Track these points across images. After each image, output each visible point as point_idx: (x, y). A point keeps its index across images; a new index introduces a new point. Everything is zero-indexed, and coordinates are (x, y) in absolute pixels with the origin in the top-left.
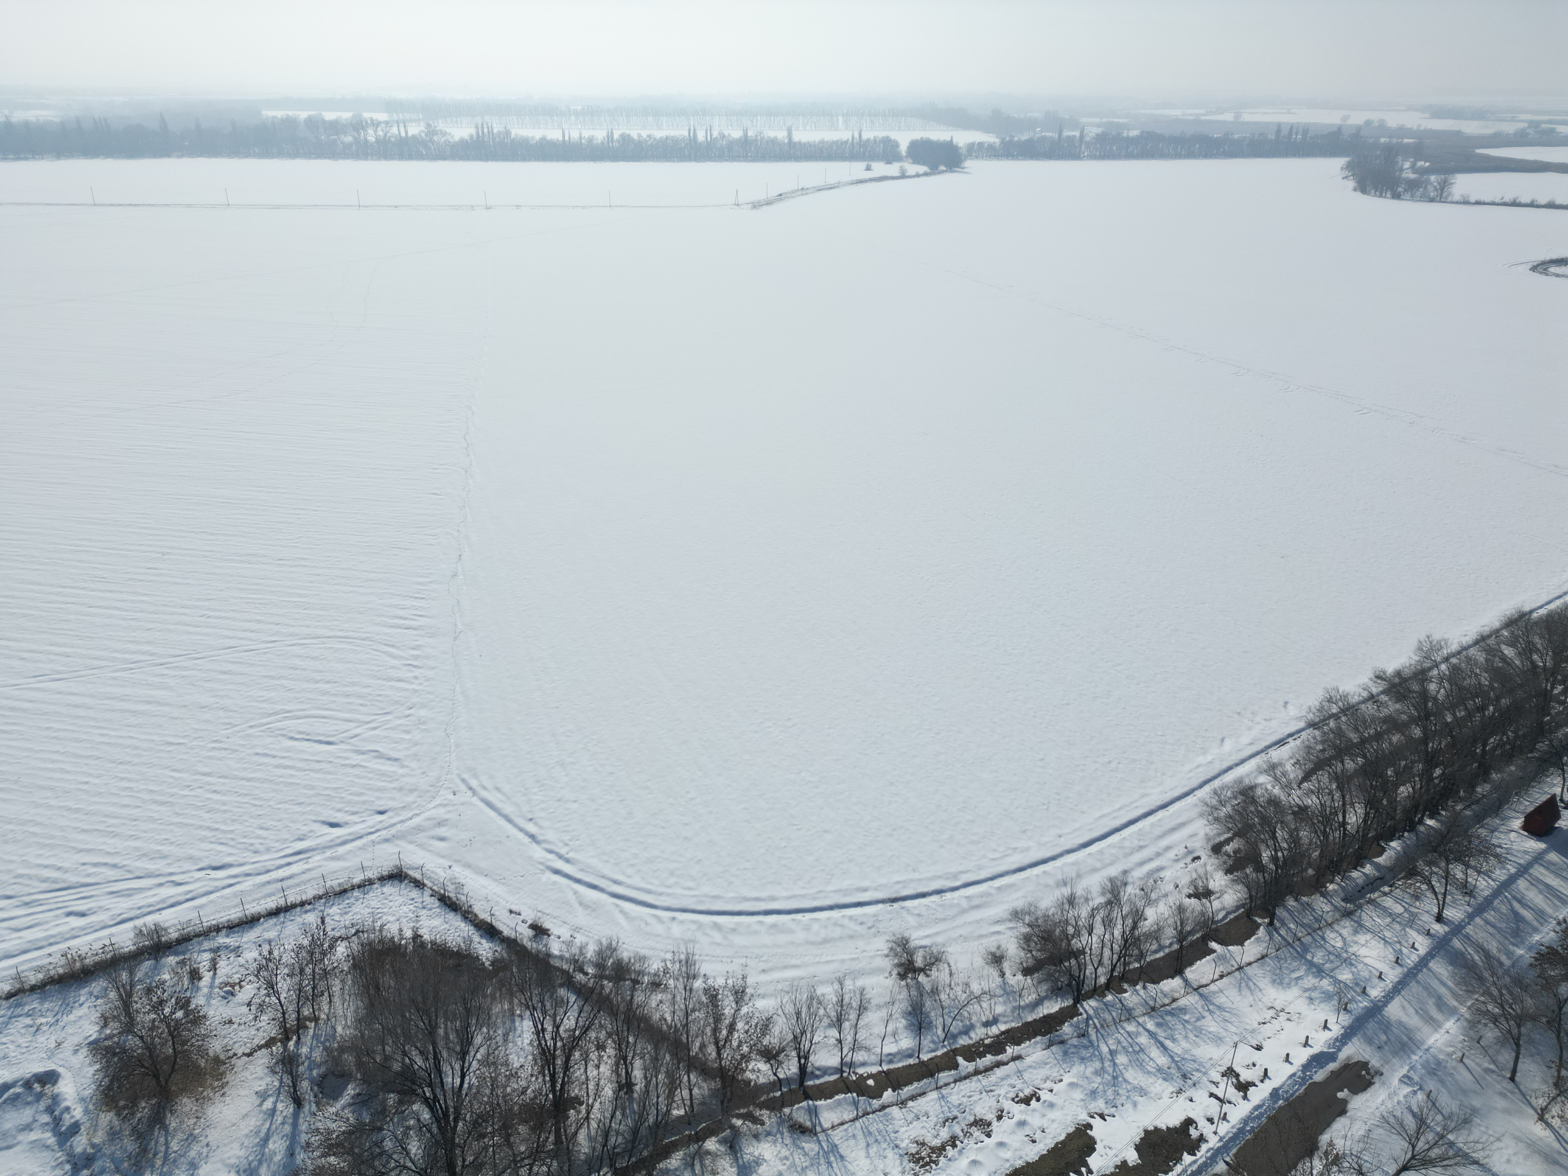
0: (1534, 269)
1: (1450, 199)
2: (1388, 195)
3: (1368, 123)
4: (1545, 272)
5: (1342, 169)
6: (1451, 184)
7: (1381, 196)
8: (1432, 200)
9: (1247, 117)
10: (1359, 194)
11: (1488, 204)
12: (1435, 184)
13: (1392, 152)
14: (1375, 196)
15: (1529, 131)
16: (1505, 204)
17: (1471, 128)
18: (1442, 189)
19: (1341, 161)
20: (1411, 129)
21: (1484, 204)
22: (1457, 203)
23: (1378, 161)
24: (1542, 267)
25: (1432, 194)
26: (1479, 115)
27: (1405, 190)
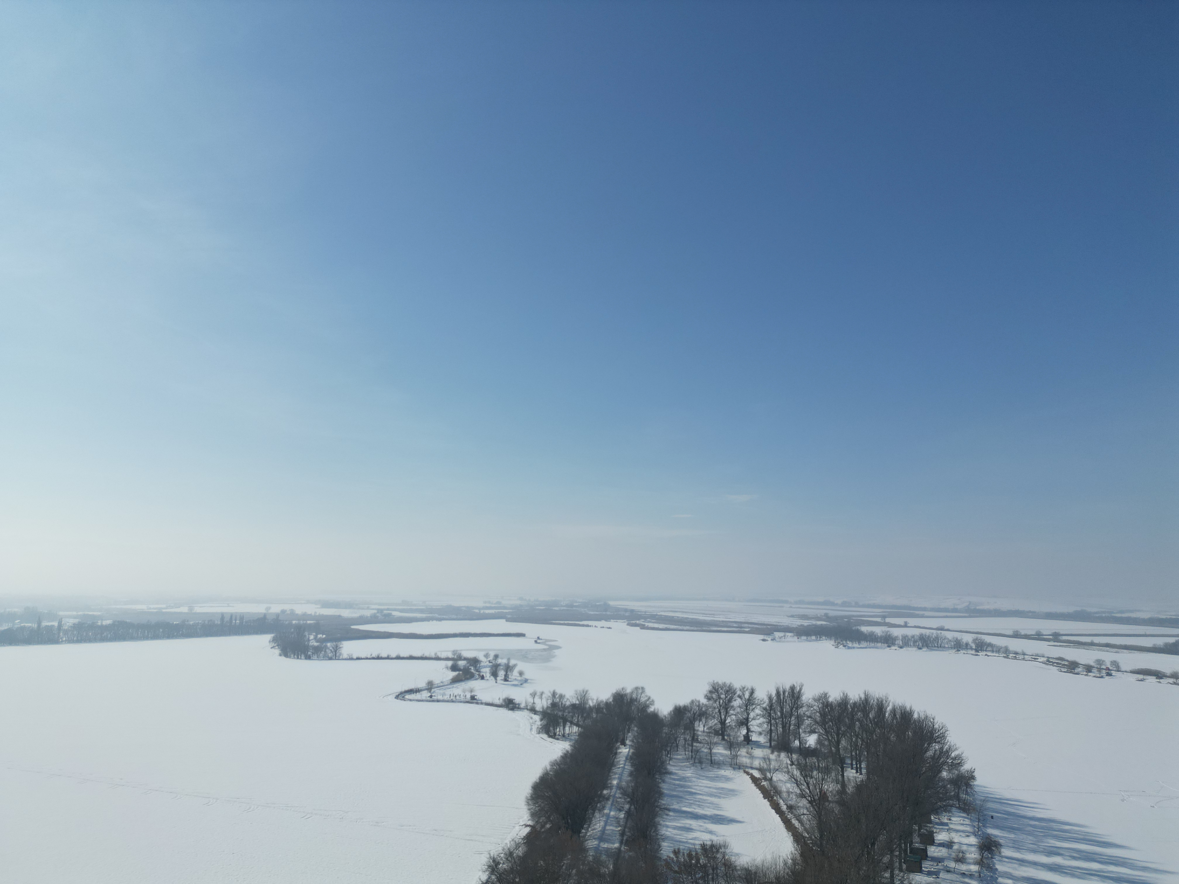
0: (397, 697)
1: (341, 657)
2: (303, 657)
3: (283, 612)
4: (404, 699)
5: (270, 642)
6: (340, 648)
7: (298, 658)
8: (331, 659)
9: (198, 609)
10: (283, 658)
11: (364, 659)
12: (331, 648)
13: (301, 629)
14: (294, 658)
15: (378, 615)
16: (373, 658)
17: (346, 613)
18: (336, 652)
19: (269, 637)
20: (311, 615)
21: (362, 659)
22: (346, 659)
23: (293, 636)
24: (401, 696)
25: (330, 655)
26: (349, 606)
27: (313, 653)
